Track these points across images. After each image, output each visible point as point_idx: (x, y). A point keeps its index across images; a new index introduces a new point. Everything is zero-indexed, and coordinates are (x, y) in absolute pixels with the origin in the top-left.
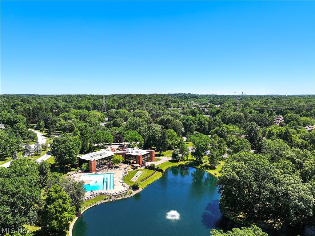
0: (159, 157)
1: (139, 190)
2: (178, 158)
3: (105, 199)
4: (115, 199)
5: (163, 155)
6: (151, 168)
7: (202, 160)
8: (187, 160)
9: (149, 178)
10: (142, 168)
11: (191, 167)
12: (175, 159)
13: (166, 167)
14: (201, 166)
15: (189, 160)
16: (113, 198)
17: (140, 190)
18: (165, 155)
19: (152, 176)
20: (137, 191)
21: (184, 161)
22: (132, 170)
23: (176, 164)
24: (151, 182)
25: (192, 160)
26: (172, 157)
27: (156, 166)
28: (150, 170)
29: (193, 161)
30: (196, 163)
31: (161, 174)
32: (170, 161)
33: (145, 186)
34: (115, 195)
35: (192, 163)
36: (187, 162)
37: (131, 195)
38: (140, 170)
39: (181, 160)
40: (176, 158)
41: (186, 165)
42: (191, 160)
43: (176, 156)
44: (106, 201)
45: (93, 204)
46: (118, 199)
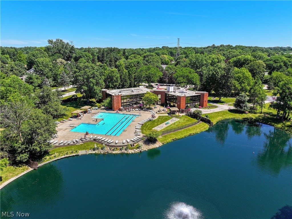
0: (215, 104)
1: (155, 145)
2: (244, 106)
3: (94, 150)
4: (110, 152)
5: (222, 102)
6: (195, 116)
7: (288, 115)
8: (261, 113)
9: (183, 130)
10: (181, 114)
11: (264, 123)
12: (239, 109)
13: (221, 118)
14: (284, 124)
15: (264, 113)
16: (107, 149)
17: (157, 145)
18: (227, 103)
19: (190, 127)
20: (152, 146)
21: (255, 113)
22: (167, 115)
23: (239, 117)
24: (183, 136)
25: (269, 114)
26: (235, 105)
27: (204, 115)
28: (192, 119)
29: (271, 115)
30: (277, 119)
31: (205, 127)
32: (231, 111)
33: (169, 140)
34: (112, 146)
35: (268, 118)
36: (260, 116)
37: (137, 151)
38: (177, 117)
39: (249, 112)
40: (241, 107)
41: (257, 120)
42: (267, 114)
43: (241, 105)
44: (94, 152)
45: (72, 152)
46: (114, 152)
